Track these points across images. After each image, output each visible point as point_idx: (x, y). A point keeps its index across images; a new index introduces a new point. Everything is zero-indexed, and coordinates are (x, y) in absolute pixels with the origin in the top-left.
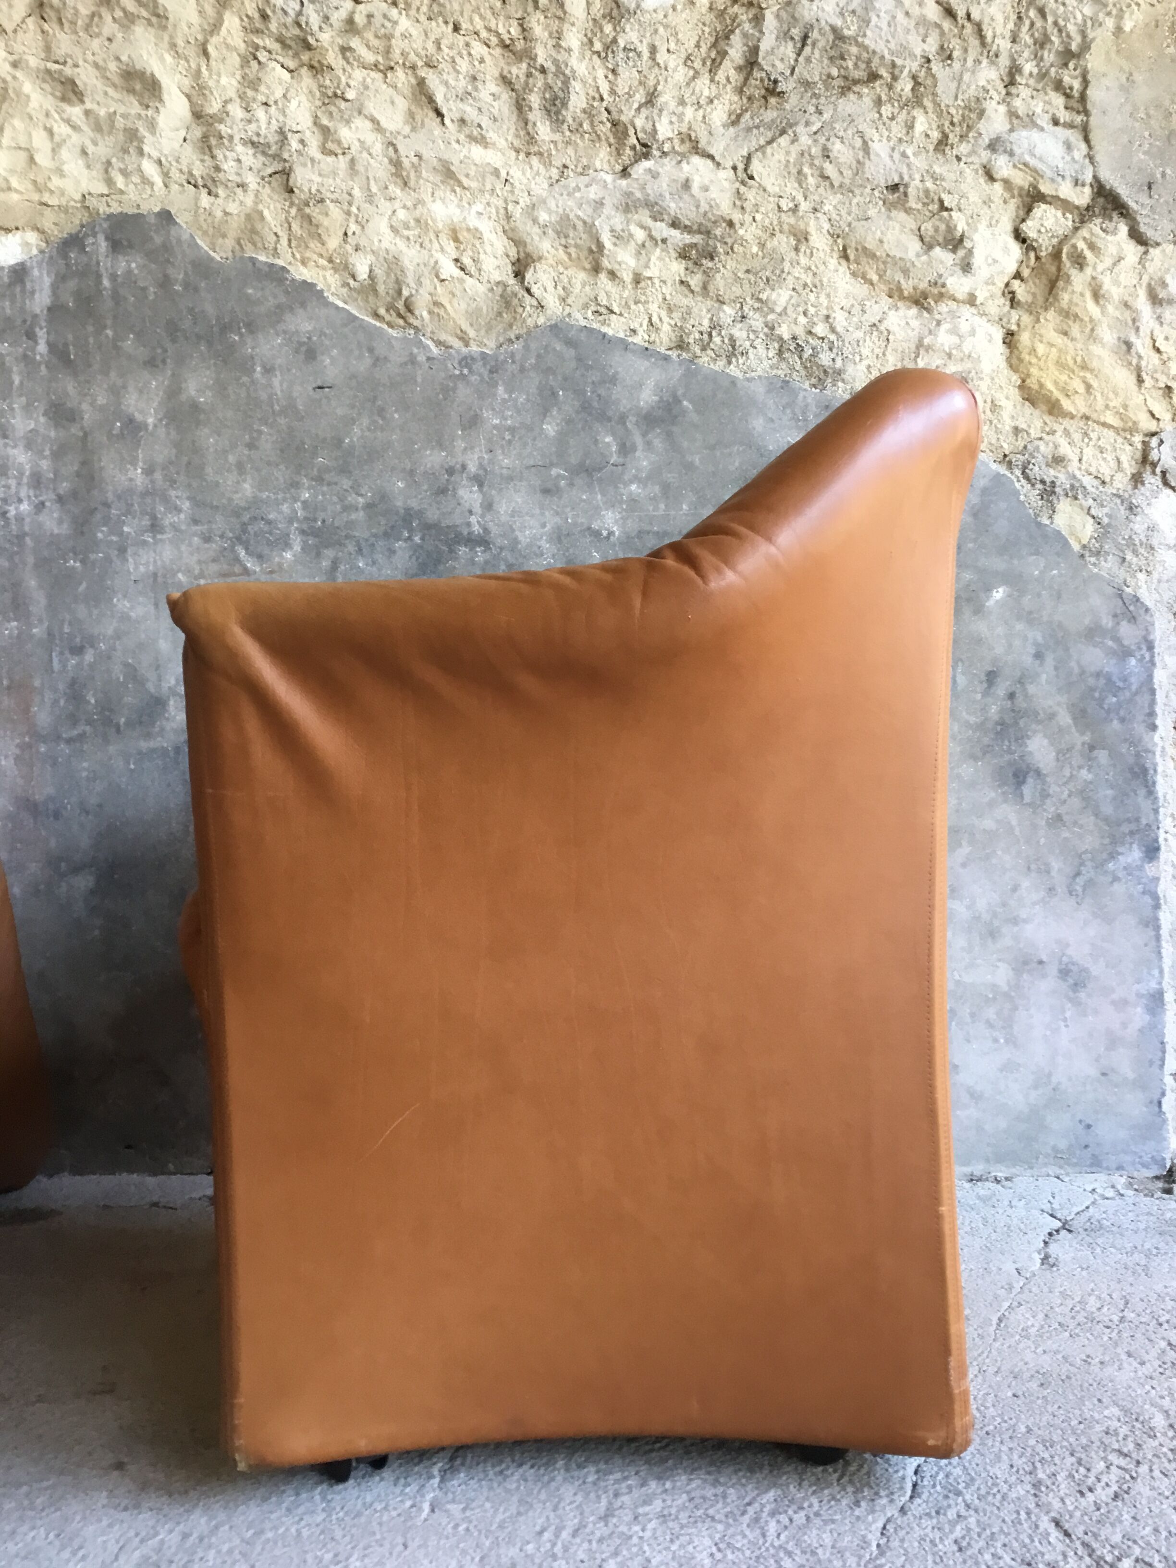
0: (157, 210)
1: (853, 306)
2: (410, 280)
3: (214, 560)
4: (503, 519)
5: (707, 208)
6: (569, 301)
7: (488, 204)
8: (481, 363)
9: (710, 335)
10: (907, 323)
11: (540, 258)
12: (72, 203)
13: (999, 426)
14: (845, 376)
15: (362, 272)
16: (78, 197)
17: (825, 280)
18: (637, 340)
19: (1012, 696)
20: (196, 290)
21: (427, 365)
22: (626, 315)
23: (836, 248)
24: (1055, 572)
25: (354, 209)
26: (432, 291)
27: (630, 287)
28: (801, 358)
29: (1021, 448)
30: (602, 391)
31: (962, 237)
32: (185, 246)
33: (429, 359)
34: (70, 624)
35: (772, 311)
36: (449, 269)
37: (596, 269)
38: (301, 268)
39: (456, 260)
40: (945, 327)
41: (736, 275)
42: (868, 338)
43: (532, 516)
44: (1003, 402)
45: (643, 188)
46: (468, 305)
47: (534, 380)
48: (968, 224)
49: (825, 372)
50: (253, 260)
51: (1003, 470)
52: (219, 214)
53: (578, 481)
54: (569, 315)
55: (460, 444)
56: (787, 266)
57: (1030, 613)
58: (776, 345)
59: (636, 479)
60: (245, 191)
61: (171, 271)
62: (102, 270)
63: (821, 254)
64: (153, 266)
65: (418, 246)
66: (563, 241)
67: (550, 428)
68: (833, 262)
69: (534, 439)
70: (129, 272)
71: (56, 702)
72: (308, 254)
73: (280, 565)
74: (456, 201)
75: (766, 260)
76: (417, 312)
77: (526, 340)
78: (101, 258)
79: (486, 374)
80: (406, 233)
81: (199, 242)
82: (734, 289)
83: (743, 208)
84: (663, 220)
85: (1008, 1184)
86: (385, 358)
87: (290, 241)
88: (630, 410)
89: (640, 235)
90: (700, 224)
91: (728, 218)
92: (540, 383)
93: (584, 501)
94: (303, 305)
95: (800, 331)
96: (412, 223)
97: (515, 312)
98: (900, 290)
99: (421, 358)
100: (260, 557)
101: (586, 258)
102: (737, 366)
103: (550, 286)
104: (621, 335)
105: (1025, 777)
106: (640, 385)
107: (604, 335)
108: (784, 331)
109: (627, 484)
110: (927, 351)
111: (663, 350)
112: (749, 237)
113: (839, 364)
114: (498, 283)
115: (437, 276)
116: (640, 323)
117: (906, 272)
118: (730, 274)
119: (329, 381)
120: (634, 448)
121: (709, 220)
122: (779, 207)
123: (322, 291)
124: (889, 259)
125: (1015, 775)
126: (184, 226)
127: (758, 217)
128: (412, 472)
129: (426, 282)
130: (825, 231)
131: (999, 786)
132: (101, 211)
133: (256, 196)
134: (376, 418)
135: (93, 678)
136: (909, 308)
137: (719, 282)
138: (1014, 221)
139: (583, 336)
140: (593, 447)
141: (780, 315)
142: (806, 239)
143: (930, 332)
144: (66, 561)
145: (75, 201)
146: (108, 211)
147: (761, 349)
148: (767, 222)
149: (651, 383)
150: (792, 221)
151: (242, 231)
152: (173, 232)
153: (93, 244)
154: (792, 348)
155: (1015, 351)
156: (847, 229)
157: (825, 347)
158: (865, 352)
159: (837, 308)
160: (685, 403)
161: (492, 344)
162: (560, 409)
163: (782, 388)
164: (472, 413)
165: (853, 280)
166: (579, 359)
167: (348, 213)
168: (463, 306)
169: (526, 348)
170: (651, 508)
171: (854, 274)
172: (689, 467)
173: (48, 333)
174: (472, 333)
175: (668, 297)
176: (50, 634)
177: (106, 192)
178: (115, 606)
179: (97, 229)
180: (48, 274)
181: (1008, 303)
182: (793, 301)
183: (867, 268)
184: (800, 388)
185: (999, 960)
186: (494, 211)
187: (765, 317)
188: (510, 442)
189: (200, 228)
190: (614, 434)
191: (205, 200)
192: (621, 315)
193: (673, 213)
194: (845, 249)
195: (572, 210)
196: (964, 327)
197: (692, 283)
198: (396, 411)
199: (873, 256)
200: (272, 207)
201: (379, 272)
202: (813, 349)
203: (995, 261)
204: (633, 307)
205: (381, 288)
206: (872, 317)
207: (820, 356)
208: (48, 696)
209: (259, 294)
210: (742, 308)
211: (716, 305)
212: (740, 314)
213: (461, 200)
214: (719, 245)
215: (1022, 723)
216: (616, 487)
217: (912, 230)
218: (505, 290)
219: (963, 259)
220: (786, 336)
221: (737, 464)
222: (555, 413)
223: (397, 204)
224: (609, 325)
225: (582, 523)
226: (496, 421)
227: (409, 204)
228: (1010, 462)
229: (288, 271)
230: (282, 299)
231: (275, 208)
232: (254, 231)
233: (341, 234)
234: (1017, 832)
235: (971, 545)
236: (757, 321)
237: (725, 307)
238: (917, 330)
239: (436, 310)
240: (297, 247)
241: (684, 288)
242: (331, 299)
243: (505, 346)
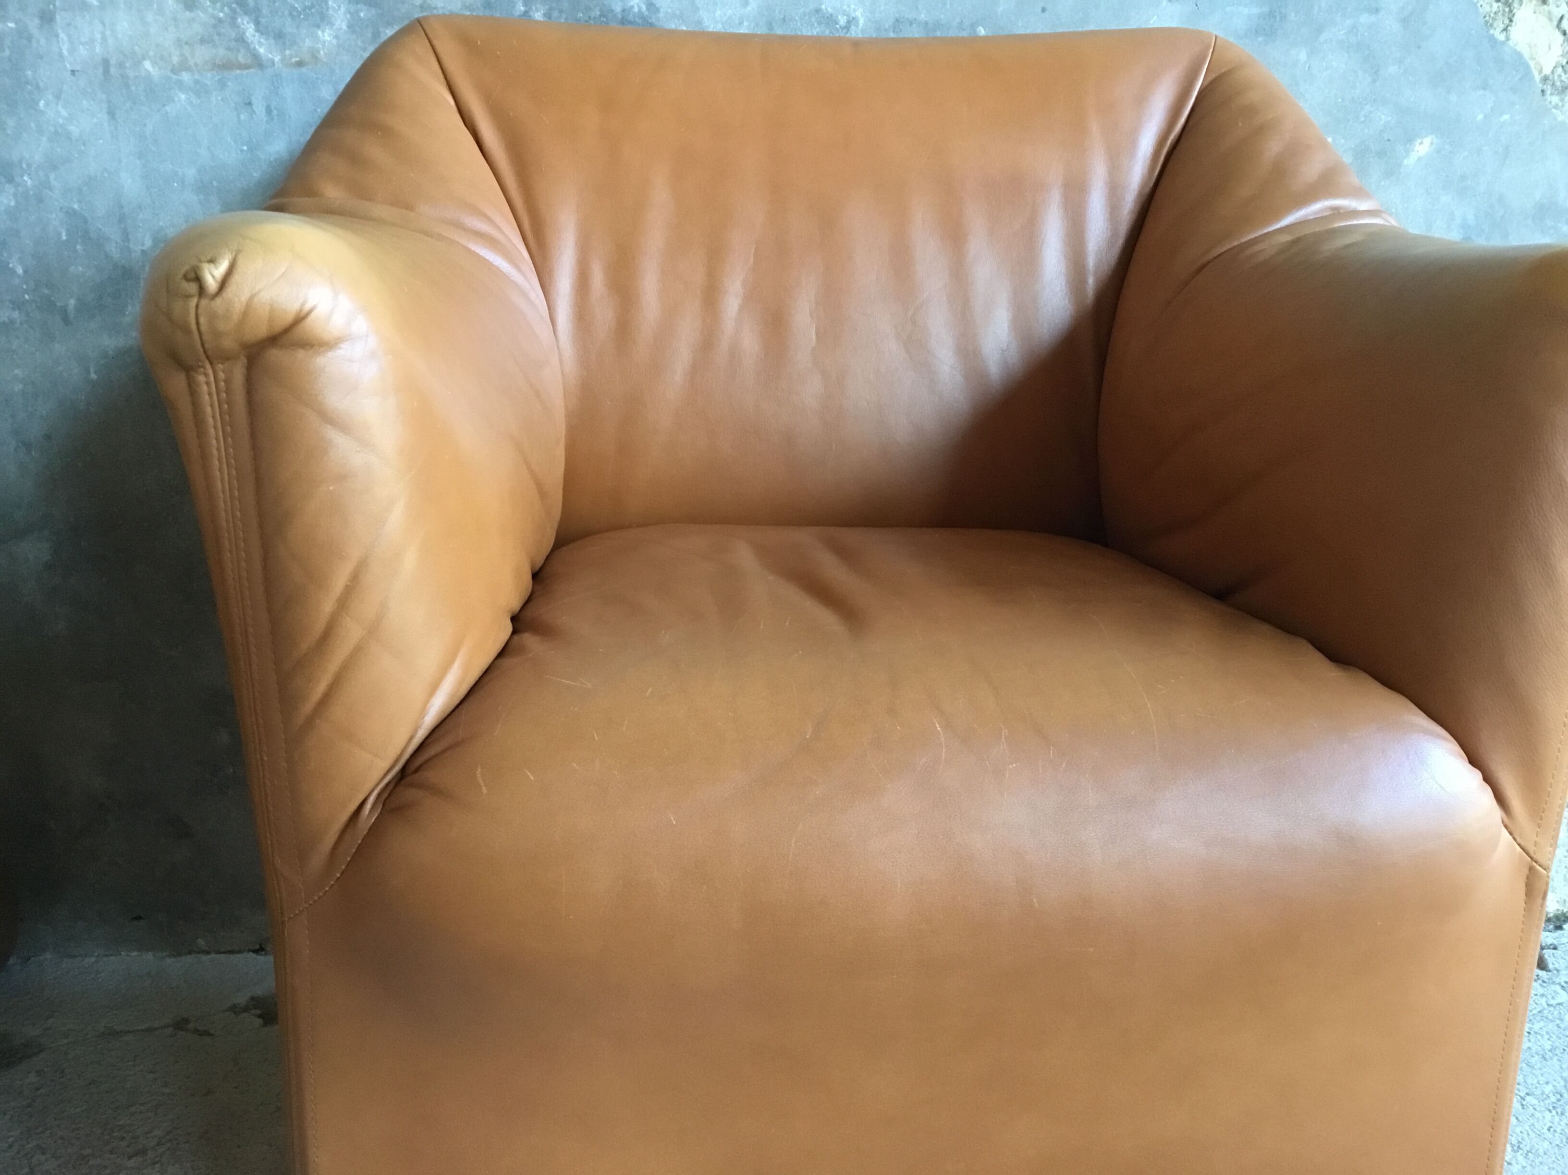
3: (202, 41)
24: (1506, 117)
57: (1463, 178)
73: (314, 54)
100: (279, 36)
135: (17, 234)
178: (42, 113)
235: (1393, 69)
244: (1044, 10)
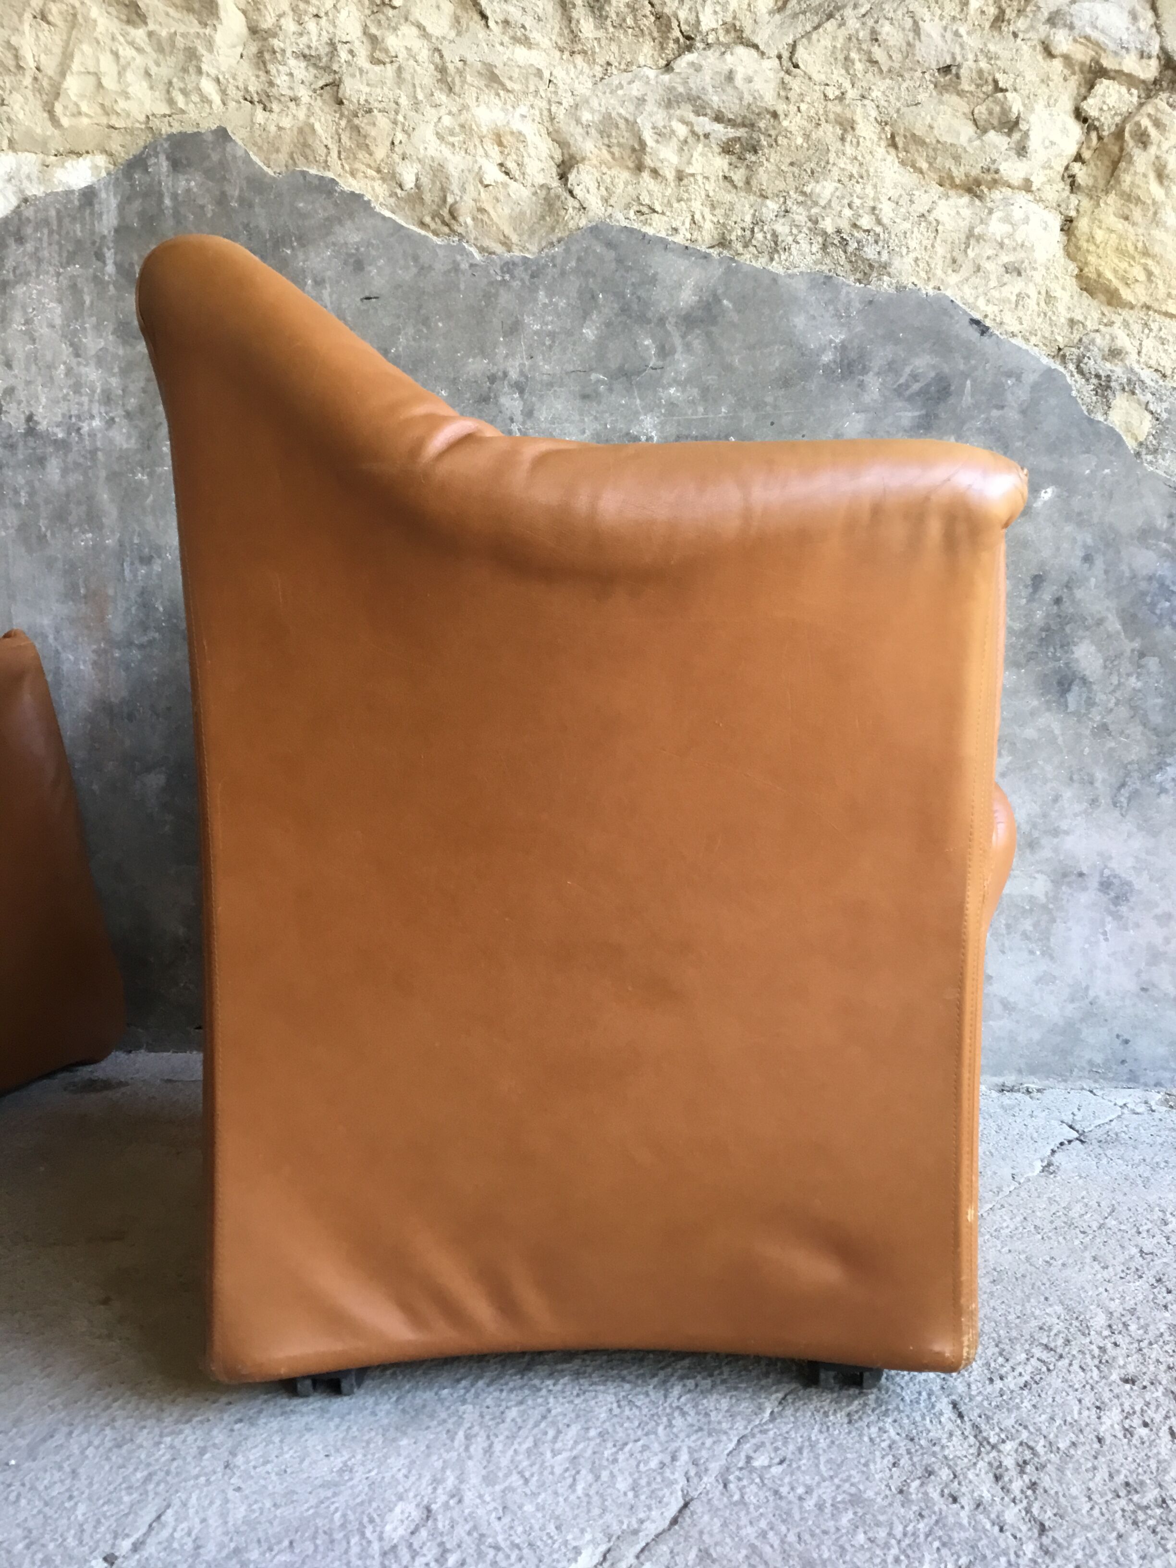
0: (214, 127)
1: (901, 196)
2: (455, 187)
4: (543, 426)
5: (751, 100)
6: (612, 202)
7: (532, 106)
8: (522, 268)
9: (753, 231)
10: (958, 213)
11: (583, 159)
12: (137, 125)
13: (1054, 318)
14: (891, 270)
15: (409, 182)
16: (142, 118)
17: (872, 170)
18: (679, 239)
19: (1058, 601)
20: (251, 206)
21: (470, 272)
22: (668, 213)
23: (883, 136)
24: (1107, 471)
25: (400, 118)
26: (476, 197)
27: (672, 184)
28: (845, 252)
29: (1076, 341)
30: (641, 293)
31: (1018, 118)
32: (240, 163)
33: (472, 265)
34: (139, 535)
35: (816, 204)
36: (493, 174)
37: (639, 168)
38: (351, 180)
39: (501, 165)
40: (997, 215)
41: (779, 168)
42: (915, 230)
43: (572, 422)
44: (1058, 292)
45: (685, 83)
46: (512, 209)
47: (573, 284)
48: (1024, 105)
49: (871, 266)
50: (304, 174)
51: (1056, 365)
52: (273, 129)
53: (618, 386)
54: (610, 216)
55: (502, 351)
56: (832, 157)
57: (1080, 514)
58: (820, 239)
59: (676, 382)
60: (297, 105)
61: (227, 188)
62: (164, 189)
63: (868, 143)
64: (211, 183)
65: (463, 153)
66: (606, 141)
67: (589, 333)
68: (881, 150)
69: (574, 344)
70: (188, 191)
71: (128, 609)
72: (357, 165)
74: (500, 104)
75: (811, 152)
76: (461, 219)
77: (566, 244)
78: (162, 178)
79: (527, 278)
80: (451, 139)
81: (254, 158)
82: (777, 182)
83: (787, 98)
84: (705, 115)
85: (1039, 1095)
86: (430, 266)
87: (339, 152)
88: (670, 310)
89: (682, 131)
90: (745, 117)
91: (771, 109)
92: (580, 286)
93: (623, 406)
94: (351, 216)
95: (845, 225)
96: (457, 129)
97: (558, 215)
98: (952, 178)
99: (464, 266)
101: (630, 157)
102: (780, 263)
103: (593, 187)
104: (663, 234)
105: (1070, 685)
106: (679, 285)
107: (644, 235)
108: (828, 225)
109: (666, 387)
110: (978, 241)
111: (703, 249)
112: (793, 128)
113: (885, 257)
114: (542, 186)
115: (481, 182)
116: (683, 222)
117: (957, 158)
118: (774, 168)
119: (374, 290)
120: (673, 351)
121: (753, 112)
122: (825, 96)
123: (369, 202)
124: (939, 146)
125: (1060, 683)
126: (240, 142)
127: (803, 107)
128: (454, 381)
129: (470, 188)
130: (872, 119)
131: (1042, 695)
132: (163, 132)
133: (309, 109)
134: (421, 327)
135: (161, 587)
136: (962, 196)
137: (763, 177)
138: (1075, 99)
139: (623, 237)
140: (632, 350)
141: (824, 208)
142: (853, 128)
143: (982, 222)
144: (134, 474)
145: (140, 123)
146: (170, 130)
147: (805, 246)
148: (812, 112)
149: (690, 283)
150: (839, 109)
151: (295, 146)
152: (228, 149)
153: (155, 164)
154: (836, 242)
155: (1073, 239)
156: (895, 116)
157: (871, 239)
158: (912, 244)
159: (884, 199)
160: (725, 302)
161: (534, 249)
162: (600, 312)
163: (825, 283)
164: (514, 319)
165: (902, 170)
166: (620, 261)
167: (395, 122)
168: (507, 211)
169: (567, 250)
170: (690, 412)
171: (903, 163)
172: (728, 368)
173: (116, 254)
174: (514, 238)
175: (711, 194)
176: (121, 544)
177: (168, 112)
179: (158, 149)
180: (115, 195)
181: (1068, 188)
182: (838, 194)
183: (916, 155)
184: (843, 283)
185: (1038, 872)
186: (537, 113)
187: (809, 210)
188: (550, 347)
189: (255, 144)
190: (653, 337)
191: (260, 116)
192: (663, 213)
193: (716, 107)
194: (893, 136)
195: (614, 109)
196: (1017, 214)
197: (735, 178)
198: (440, 320)
199: (923, 143)
200: (323, 119)
201: (425, 181)
202: (858, 242)
203: (1052, 143)
204: (676, 205)
205: (427, 197)
206: (920, 207)
207: (865, 249)
208: (122, 605)
209: (310, 207)
210: (785, 202)
211: (759, 200)
212: (783, 208)
213: (505, 104)
214: (762, 137)
215: (1068, 629)
216: (655, 391)
217: (964, 114)
218: (548, 193)
219: (1018, 142)
220: (830, 230)
221: (777, 364)
222: (594, 317)
223: (443, 111)
224: (650, 225)
225: (621, 429)
226: (537, 327)
227: (454, 110)
228: (1064, 356)
229: (337, 183)
230: (332, 211)
231: (326, 121)
232: (305, 145)
233: (388, 143)
234: (1060, 740)
235: (1018, 444)
236: (800, 215)
237: (768, 202)
238: (968, 220)
239: (480, 216)
240: (347, 158)
241: (727, 184)
242: (378, 209)
243: (546, 250)
244: (772, 424)
